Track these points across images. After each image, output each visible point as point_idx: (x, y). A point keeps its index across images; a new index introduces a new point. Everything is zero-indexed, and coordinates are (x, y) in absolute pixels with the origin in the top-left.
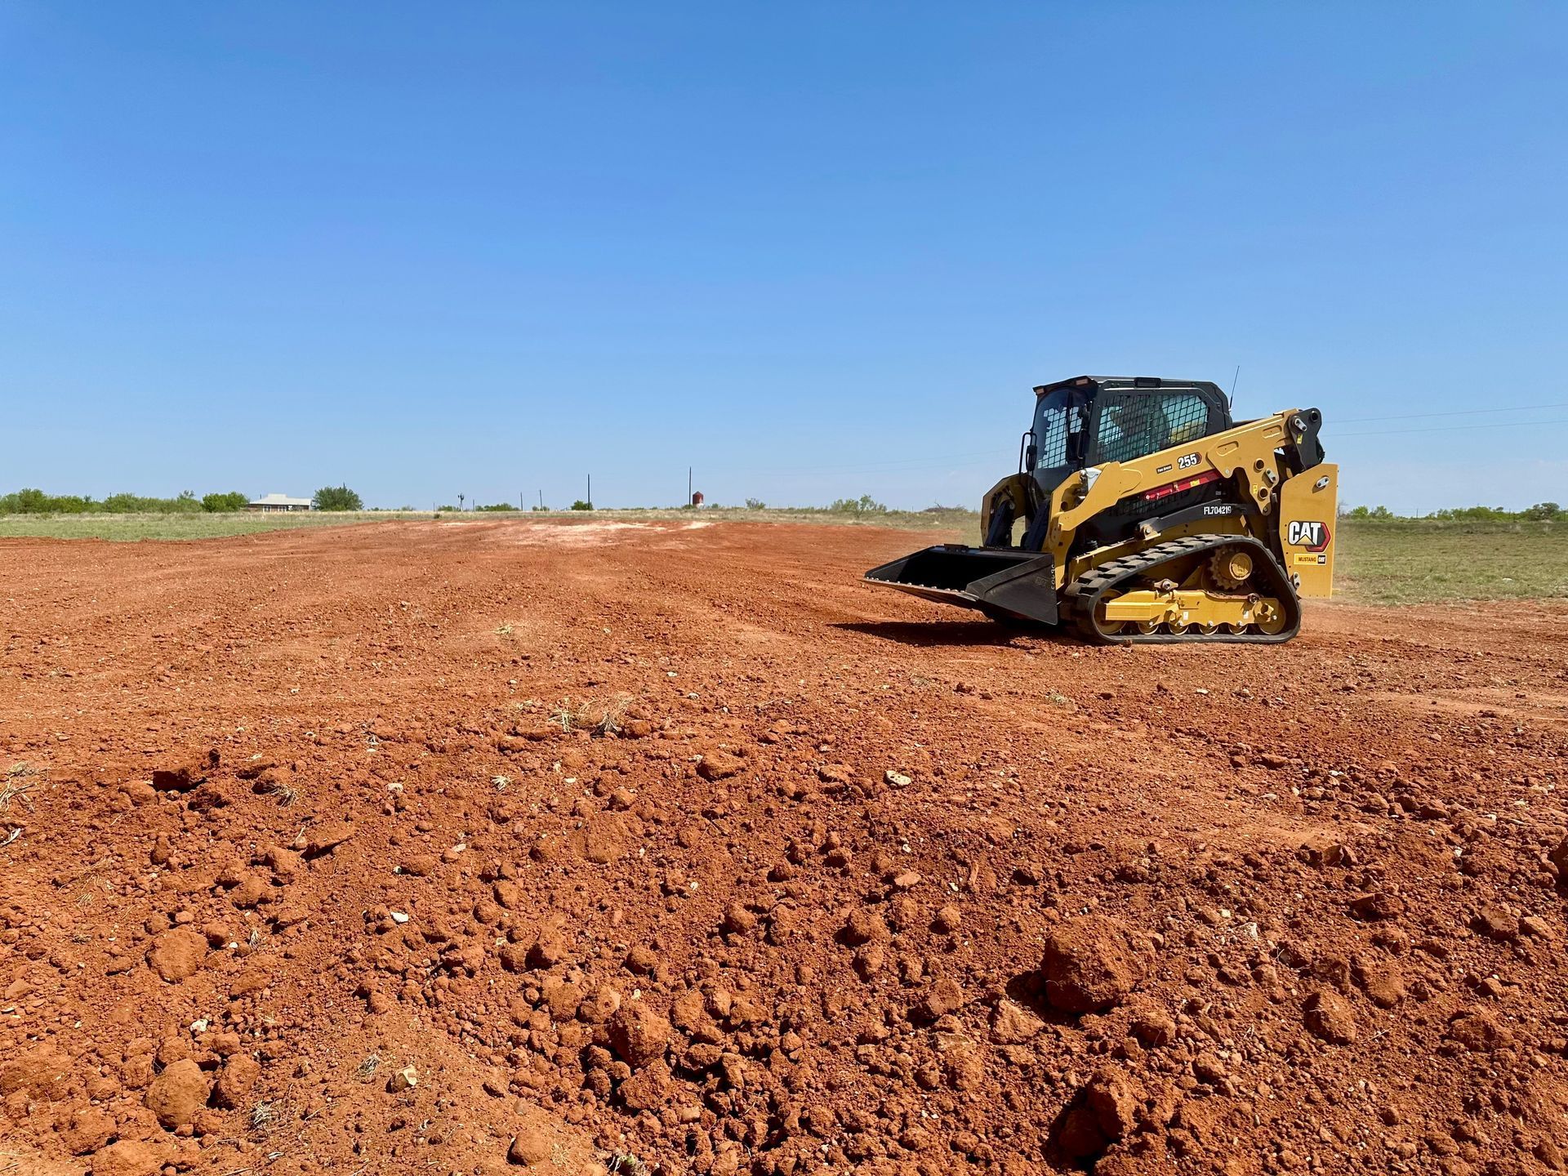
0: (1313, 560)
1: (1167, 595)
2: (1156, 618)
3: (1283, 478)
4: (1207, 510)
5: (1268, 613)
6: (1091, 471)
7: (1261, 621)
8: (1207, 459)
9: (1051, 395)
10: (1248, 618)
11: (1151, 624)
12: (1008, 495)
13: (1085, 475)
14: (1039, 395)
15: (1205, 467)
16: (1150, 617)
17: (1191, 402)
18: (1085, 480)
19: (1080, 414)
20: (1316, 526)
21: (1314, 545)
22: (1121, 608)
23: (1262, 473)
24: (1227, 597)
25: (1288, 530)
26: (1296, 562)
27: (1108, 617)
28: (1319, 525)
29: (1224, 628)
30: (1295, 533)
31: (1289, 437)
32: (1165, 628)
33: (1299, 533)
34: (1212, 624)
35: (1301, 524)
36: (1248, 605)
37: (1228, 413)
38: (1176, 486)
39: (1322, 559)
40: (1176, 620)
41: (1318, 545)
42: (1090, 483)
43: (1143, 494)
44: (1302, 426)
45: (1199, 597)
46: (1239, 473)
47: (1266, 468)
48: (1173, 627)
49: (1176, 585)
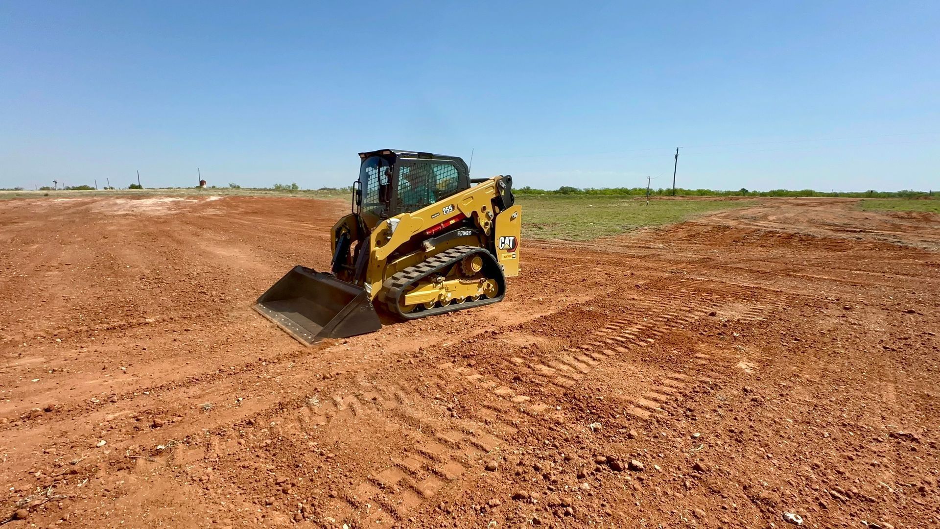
0: (510, 256)
1: (439, 285)
2: (434, 299)
3: (496, 214)
4: (459, 233)
5: (490, 288)
6: (393, 220)
7: (487, 292)
8: (458, 208)
9: (369, 159)
10: (481, 292)
11: (431, 303)
12: (346, 228)
13: (390, 224)
14: (362, 158)
15: (457, 212)
16: (431, 300)
17: (450, 168)
18: (390, 226)
19: (386, 173)
20: (512, 239)
21: (511, 249)
22: (413, 298)
23: (485, 213)
24: (470, 282)
25: (499, 242)
26: (503, 258)
27: (407, 303)
28: (513, 238)
29: (469, 299)
30: (502, 243)
31: (498, 192)
32: (438, 304)
33: (504, 243)
34: (463, 298)
35: (505, 238)
36: (480, 284)
37: (468, 175)
38: (442, 225)
39: (514, 256)
40: (445, 299)
41: (513, 249)
42: (393, 228)
43: (425, 231)
44: (503, 185)
45: (457, 283)
46: (475, 214)
47: (487, 210)
48: (443, 302)
49: (444, 278)
